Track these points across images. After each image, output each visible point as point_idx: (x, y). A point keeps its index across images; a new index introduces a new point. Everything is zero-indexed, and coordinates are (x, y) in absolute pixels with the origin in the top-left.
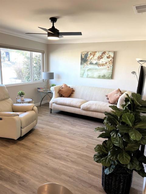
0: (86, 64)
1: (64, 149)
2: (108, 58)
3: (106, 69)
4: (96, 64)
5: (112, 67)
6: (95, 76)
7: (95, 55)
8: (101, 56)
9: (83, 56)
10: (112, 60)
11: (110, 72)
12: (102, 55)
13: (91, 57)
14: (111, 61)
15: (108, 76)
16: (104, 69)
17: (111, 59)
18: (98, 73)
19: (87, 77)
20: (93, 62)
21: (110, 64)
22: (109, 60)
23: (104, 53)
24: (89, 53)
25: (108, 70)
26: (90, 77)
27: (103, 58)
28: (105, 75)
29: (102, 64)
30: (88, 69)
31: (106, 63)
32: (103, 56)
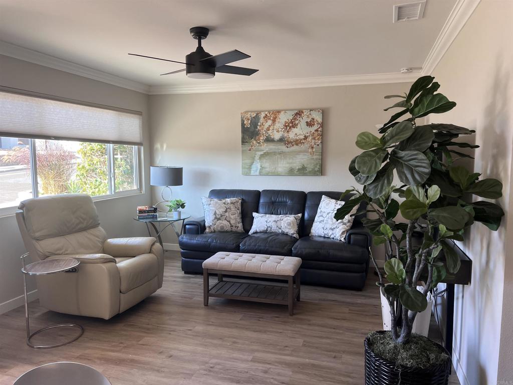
0: (255, 142)
1: (251, 357)
2: (309, 124)
3: (307, 152)
4: (281, 140)
5: (320, 146)
6: (280, 170)
7: (277, 120)
8: (292, 122)
9: (247, 123)
10: (319, 130)
11: (317, 159)
12: (295, 119)
13: (267, 125)
14: (316, 134)
15: (313, 169)
16: (301, 152)
17: (316, 127)
18: (288, 163)
19: (261, 174)
20: (272, 137)
21: (314, 139)
22: (313, 129)
23: (299, 113)
24: (263, 115)
25: (312, 154)
26: (267, 175)
27: (297, 125)
28: (306, 166)
29: (297, 140)
30: (262, 153)
31: (306, 138)
32: (297, 122)
